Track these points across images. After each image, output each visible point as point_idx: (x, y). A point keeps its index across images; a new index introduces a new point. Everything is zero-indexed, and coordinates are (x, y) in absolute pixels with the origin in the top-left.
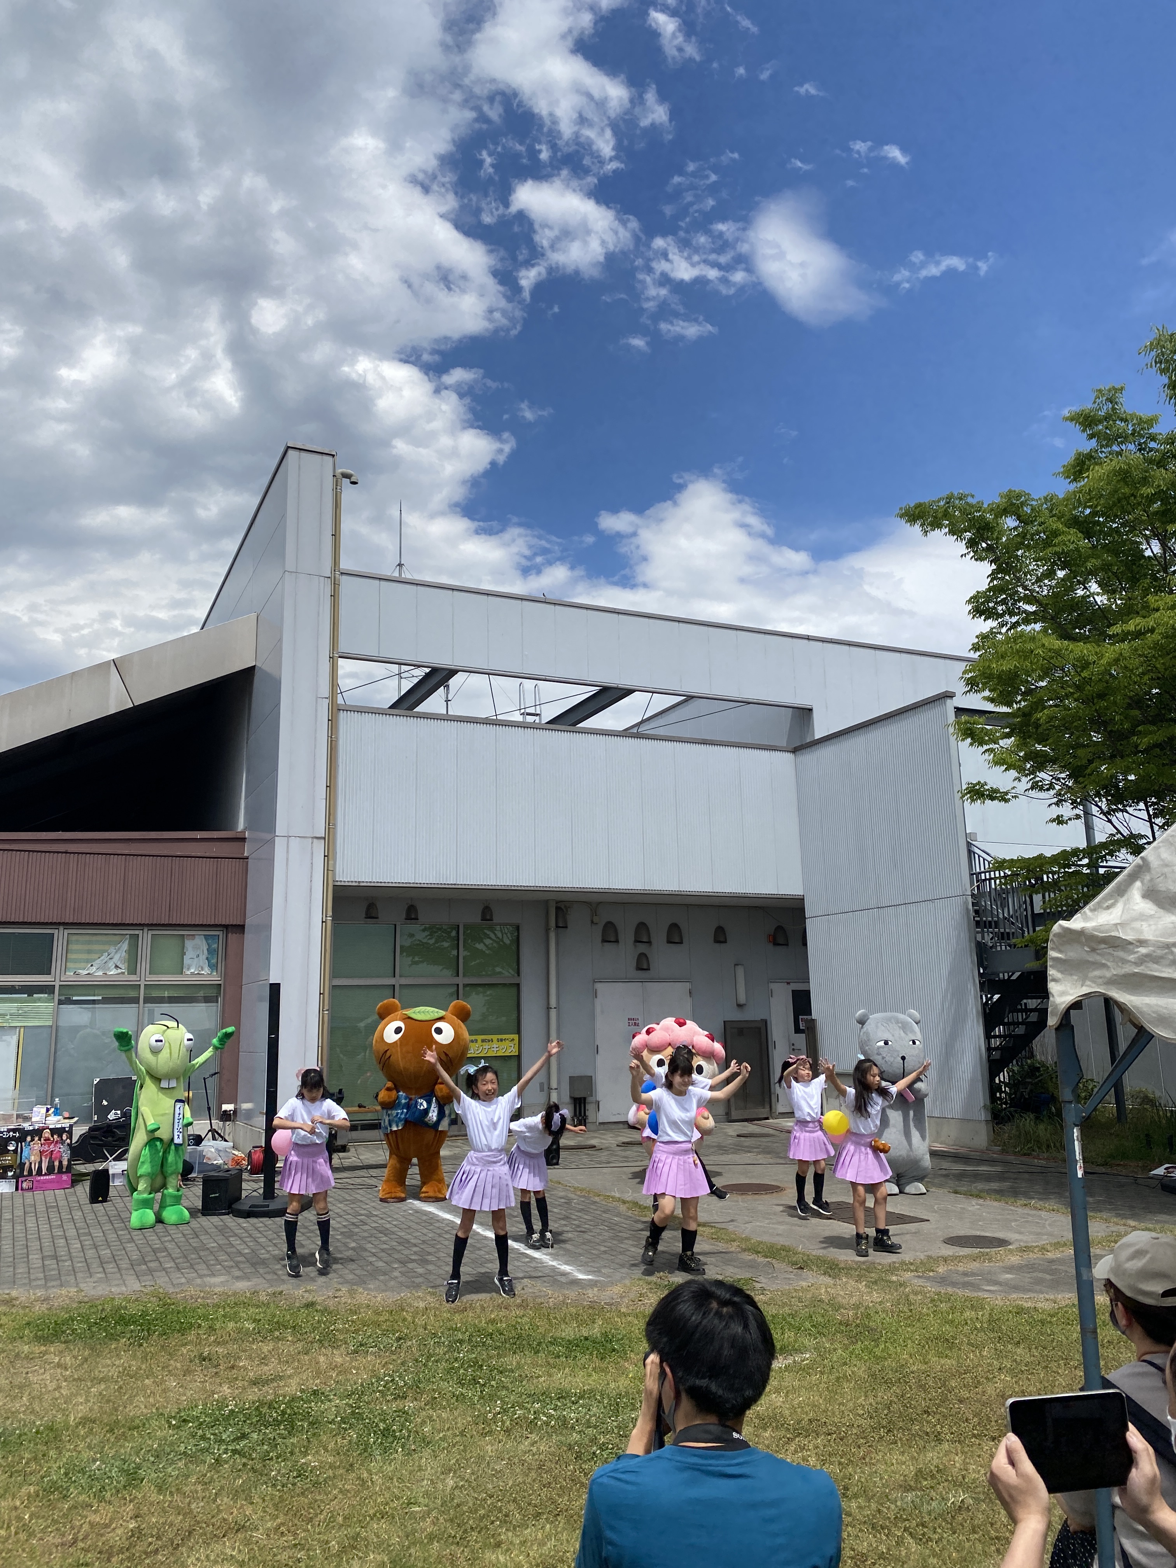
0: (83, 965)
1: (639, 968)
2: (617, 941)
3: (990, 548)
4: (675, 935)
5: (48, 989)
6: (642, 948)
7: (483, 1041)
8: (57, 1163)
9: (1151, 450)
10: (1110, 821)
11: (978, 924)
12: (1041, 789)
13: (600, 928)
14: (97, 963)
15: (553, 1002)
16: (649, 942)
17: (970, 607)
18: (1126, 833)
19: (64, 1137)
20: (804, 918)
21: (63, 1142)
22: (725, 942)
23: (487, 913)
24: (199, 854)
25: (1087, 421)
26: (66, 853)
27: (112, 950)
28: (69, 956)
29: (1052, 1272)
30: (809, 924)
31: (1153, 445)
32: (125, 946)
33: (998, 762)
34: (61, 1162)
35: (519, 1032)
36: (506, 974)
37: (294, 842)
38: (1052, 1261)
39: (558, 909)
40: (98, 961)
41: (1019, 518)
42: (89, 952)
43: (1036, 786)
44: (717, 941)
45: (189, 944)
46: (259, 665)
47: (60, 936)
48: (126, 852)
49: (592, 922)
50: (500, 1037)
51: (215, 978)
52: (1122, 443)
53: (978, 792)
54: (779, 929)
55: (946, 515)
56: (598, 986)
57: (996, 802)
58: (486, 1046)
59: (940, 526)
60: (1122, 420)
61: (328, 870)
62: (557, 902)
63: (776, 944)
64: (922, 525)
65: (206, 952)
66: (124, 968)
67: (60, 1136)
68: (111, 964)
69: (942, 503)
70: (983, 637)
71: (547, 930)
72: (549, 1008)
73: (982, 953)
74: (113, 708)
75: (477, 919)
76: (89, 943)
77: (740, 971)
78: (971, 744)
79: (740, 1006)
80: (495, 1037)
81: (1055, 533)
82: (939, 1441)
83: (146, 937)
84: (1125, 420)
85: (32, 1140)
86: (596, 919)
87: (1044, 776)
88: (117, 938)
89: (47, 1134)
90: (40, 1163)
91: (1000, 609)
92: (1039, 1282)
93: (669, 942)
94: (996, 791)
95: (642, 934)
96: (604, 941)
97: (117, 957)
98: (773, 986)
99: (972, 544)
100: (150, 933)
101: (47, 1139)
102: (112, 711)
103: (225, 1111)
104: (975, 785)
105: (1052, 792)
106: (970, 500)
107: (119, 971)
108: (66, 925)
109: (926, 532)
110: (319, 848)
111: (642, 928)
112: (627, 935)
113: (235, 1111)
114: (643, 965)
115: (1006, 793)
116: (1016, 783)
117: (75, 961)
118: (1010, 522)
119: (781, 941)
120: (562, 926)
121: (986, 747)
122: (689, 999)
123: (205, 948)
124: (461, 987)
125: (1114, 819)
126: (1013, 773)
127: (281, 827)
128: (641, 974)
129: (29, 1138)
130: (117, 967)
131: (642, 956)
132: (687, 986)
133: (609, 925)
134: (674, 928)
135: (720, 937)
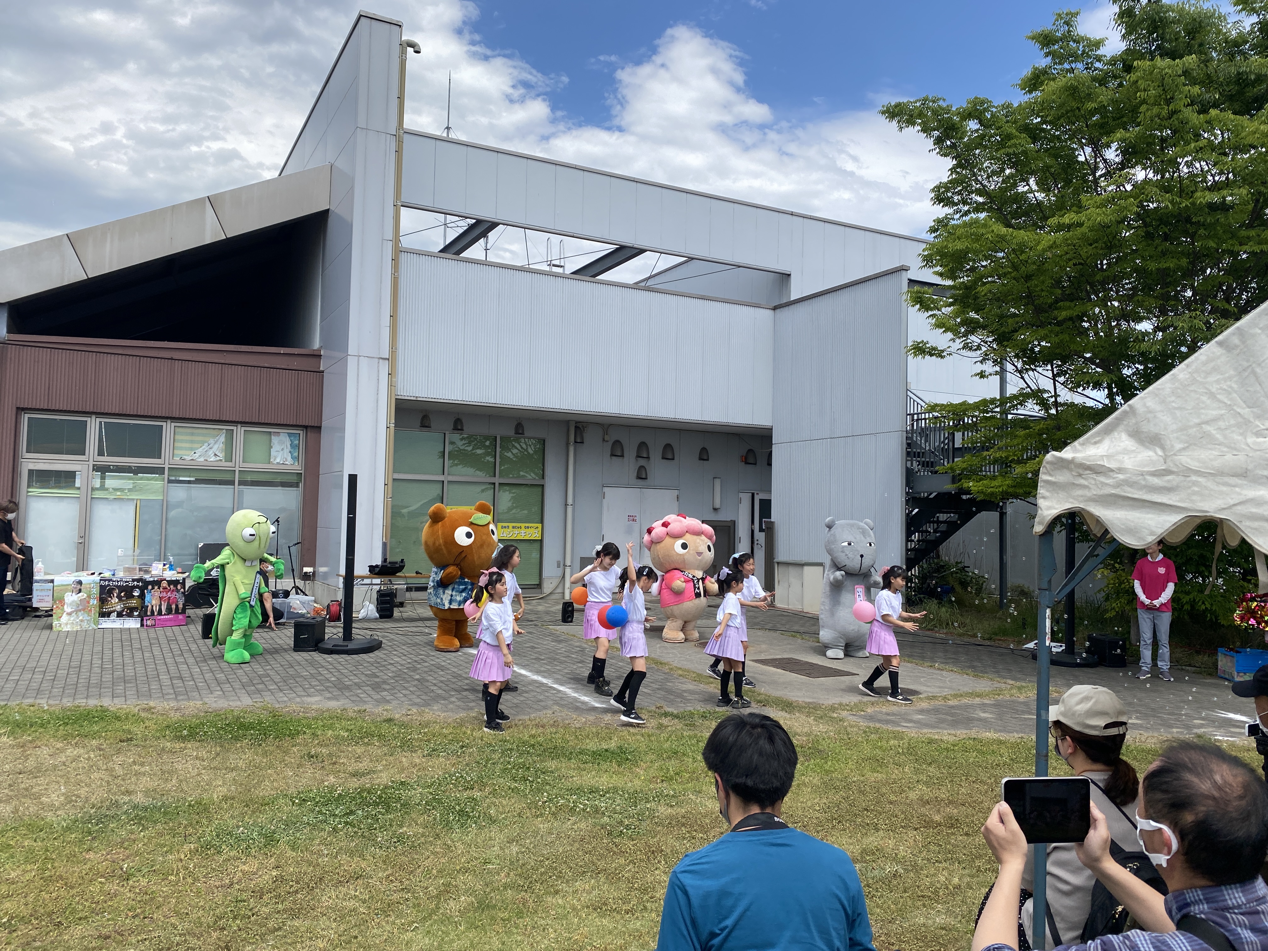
0: (187, 452)
1: (639, 477)
2: (622, 456)
3: (953, 146)
4: (668, 453)
5: (160, 471)
6: (642, 462)
7: (513, 527)
8: (174, 606)
9: (1096, 69)
10: (1022, 378)
11: (908, 454)
12: (971, 349)
13: (610, 443)
14: (199, 451)
15: (570, 501)
16: (648, 458)
17: (933, 195)
18: (1034, 387)
19: (179, 587)
20: (770, 444)
21: (178, 591)
22: (707, 460)
23: (519, 429)
24: (283, 367)
25: (1046, 40)
26: (172, 359)
27: (212, 441)
28: (176, 444)
29: (952, 715)
30: (775, 449)
31: (1098, 65)
32: (222, 439)
33: (938, 325)
34: (177, 606)
35: (542, 522)
36: (530, 477)
37: (364, 361)
38: (952, 707)
39: (576, 427)
40: (200, 450)
41: (981, 123)
42: (192, 442)
43: (966, 347)
44: (701, 459)
45: (275, 439)
46: (332, 208)
47: (168, 428)
48: (223, 361)
49: (604, 440)
50: (527, 525)
51: (298, 467)
52: (1072, 62)
53: (921, 349)
54: (750, 451)
55: (921, 115)
56: (605, 489)
57: (934, 357)
58: (516, 531)
59: (913, 124)
60: (1074, 41)
61: (391, 385)
62: (576, 422)
63: (747, 463)
64: (899, 122)
65: (289, 446)
66: (221, 455)
67: (176, 586)
68: (211, 453)
69: (918, 104)
70: (939, 221)
71: (568, 444)
72: (566, 505)
73: (910, 477)
74: (208, 239)
75: (511, 432)
76: (192, 434)
77: (718, 483)
78: (919, 310)
79: (715, 509)
80: (523, 525)
81: (1009, 137)
82: (877, 830)
83: (239, 432)
84: (1077, 42)
85: (153, 588)
86: (606, 438)
87: (975, 339)
88: (215, 432)
89: (164, 584)
90: (160, 606)
91: (956, 198)
92: (943, 721)
93: (663, 458)
94: (935, 349)
95: (642, 451)
96: (613, 455)
97: (216, 446)
98: (741, 495)
99: (939, 141)
100: (243, 429)
101: (165, 588)
102: (208, 241)
103: (306, 573)
104: (919, 343)
105: (979, 352)
106: (941, 103)
107: (218, 458)
108: (173, 419)
109: (901, 128)
110: (384, 368)
111: (643, 446)
112: (630, 452)
113: (314, 573)
114: (642, 475)
115: (943, 351)
116: (951, 344)
117: (181, 448)
118: (973, 125)
119: (751, 461)
120: (579, 442)
121: (930, 313)
122: (676, 503)
123: (289, 443)
124: (497, 485)
125: (1026, 376)
126: (950, 335)
127: (352, 349)
128: (641, 482)
129: (150, 587)
130: (215, 455)
131: (642, 468)
132: (676, 493)
133: (617, 443)
134: (668, 447)
135: (704, 456)
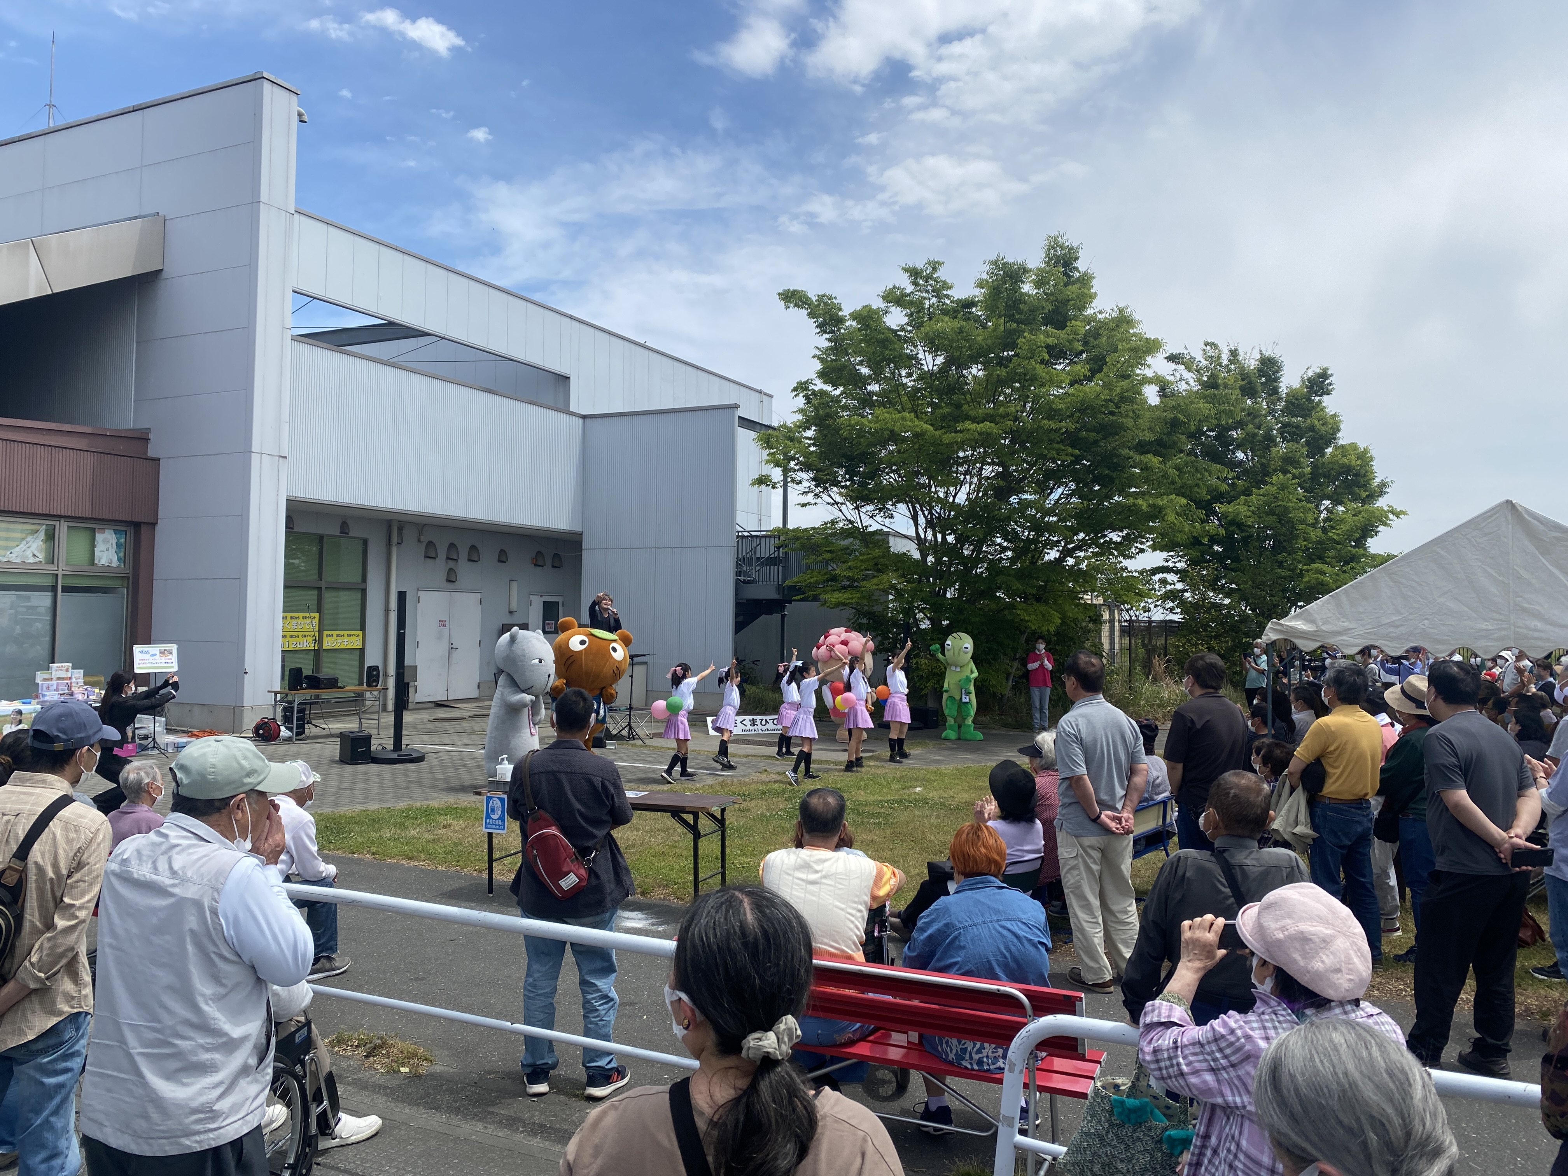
0: (3, 552)
1: (449, 581)
2: (435, 558)
4: (474, 555)
6: (451, 564)
7: (337, 636)
13: (425, 544)
14: (16, 551)
15: (392, 606)
16: (457, 560)
20: (581, 549)
22: (505, 562)
23: (344, 528)
27: (31, 538)
30: (584, 553)
32: (42, 535)
35: (363, 628)
36: (356, 580)
40: (17, 549)
42: (7, 539)
44: (500, 561)
45: (99, 537)
49: (419, 541)
50: (349, 632)
51: (123, 570)
54: (539, 553)
55: (812, 304)
56: (420, 593)
58: (340, 640)
60: (935, 280)
63: (536, 565)
65: (115, 545)
66: (41, 556)
68: (29, 553)
71: (388, 545)
72: (387, 610)
74: (32, 293)
75: (337, 532)
77: (514, 586)
79: (511, 612)
80: (346, 633)
83: (63, 528)
86: (422, 538)
88: (33, 527)
93: (469, 560)
94: (768, 480)
95: (452, 552)
96: (427, 557)
97: (35, 545)
98: (532, 598)
99: (820, 324)
100: (66, 524)
102: (32, 295)
104: (760, 475)
107: (38, 560)
109: (789, 307)
111: (452, 546)
112: (442, 554)
114: (451, 578)
119: (540, 563)
120: (401, 543)
122: (479, 607)
123: (114, 541)
124: (323, 589)
127: (257, 444)
128: (450, 585)
130: (34, 555)
131: (451, 569)
132: (479, 596)
133: (430, 544)
134: (473, 548)
135: (502, 557)
